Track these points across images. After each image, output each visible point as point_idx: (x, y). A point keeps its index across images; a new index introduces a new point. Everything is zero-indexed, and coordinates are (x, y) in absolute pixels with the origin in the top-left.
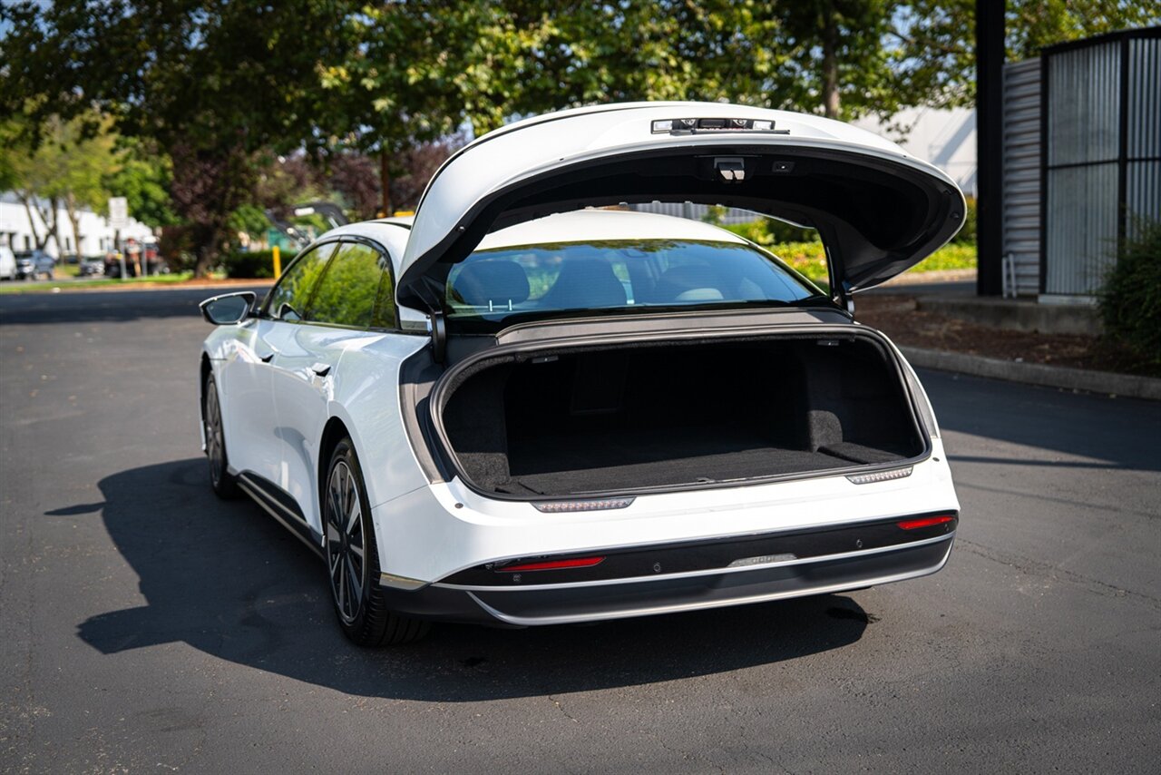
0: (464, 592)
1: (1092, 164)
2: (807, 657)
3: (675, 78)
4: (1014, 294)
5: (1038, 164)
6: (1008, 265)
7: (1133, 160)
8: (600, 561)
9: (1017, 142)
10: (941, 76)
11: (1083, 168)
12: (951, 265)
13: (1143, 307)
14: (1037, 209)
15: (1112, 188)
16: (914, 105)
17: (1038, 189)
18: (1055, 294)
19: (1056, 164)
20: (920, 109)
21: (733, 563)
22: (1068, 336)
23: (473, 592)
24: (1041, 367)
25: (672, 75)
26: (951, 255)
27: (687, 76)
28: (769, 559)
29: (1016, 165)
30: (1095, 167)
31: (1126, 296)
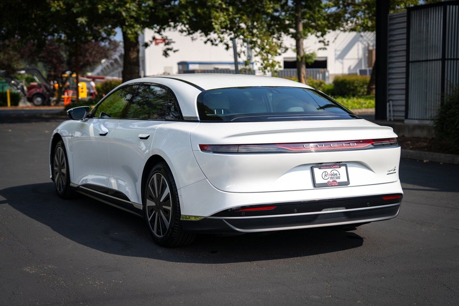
0: (221, 220)
1: (430, 60)
2: (345, 251)
3: (225, 14)
4: (392, 119)
5: (405, 60)
6: (390, 106)
7: (448, 59)
8: (275, 207)
9: (394, 49)
10: (347, 15)
11: (426, 62)
12: (354, 107)
13: (455, 124)
14: (404, 80)
15: (438, 71)
16: (334, 29)
17: (405, 71)
18: (412, 119)
19: (413, 60)
20: (337, 32)
21: (323, 210)
22: (418, 138)
23: (225, 219)
24: (409, 151)
25: (223, 12)
26: (354, 102)
27: (231, 13)
28: (336, 209)
29: (394, 60)
30: (431, 62)
31: (447, 119)
